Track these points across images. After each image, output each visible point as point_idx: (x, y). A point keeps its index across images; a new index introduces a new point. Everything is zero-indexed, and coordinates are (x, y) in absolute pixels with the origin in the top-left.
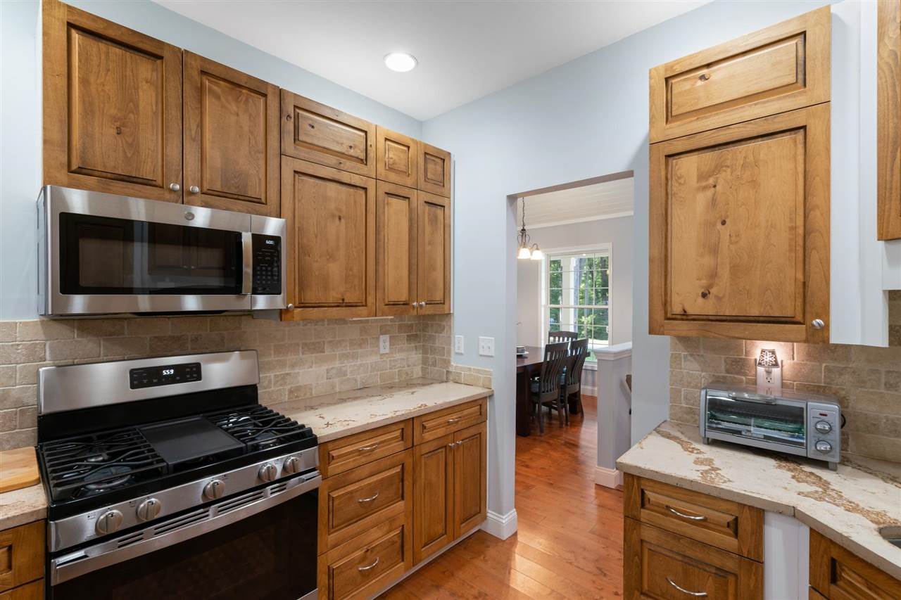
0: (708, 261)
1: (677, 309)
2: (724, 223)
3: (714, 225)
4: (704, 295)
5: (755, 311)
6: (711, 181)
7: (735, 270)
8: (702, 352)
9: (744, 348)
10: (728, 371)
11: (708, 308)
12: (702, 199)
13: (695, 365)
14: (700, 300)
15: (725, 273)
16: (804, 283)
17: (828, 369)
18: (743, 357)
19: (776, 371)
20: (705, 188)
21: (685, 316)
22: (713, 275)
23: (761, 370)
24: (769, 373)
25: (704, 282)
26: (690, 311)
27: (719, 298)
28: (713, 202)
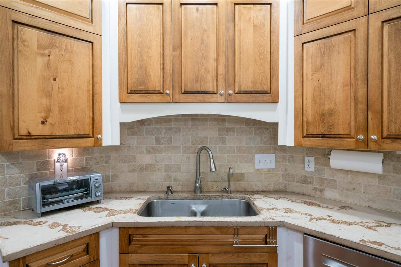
0: (45, 101)
1: (23, 132)
2: (55, 80)
3: (49, 79)
4: (43, 123)
5: (72, 132)
6: (47, 52)
7: (62, 109)
8: (20, 161)
9: (48, 154)
10: (38, 170)
11: (46, 130)
12: (41, 61)
13: (16, 171)
14: (41, 126)
15: (56, 110)
16: (93, 118)
17: (86, 159)
18: (47, 159)
19: (65, 164)
20: (43, 55)
21: (29, 136)
22: (49, 111)
23: (57, 165)
24: (61, 166)
25: (43, 114)
26: (33, 133)
27: (52, 125)
28: (48, 65)
